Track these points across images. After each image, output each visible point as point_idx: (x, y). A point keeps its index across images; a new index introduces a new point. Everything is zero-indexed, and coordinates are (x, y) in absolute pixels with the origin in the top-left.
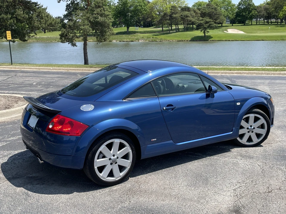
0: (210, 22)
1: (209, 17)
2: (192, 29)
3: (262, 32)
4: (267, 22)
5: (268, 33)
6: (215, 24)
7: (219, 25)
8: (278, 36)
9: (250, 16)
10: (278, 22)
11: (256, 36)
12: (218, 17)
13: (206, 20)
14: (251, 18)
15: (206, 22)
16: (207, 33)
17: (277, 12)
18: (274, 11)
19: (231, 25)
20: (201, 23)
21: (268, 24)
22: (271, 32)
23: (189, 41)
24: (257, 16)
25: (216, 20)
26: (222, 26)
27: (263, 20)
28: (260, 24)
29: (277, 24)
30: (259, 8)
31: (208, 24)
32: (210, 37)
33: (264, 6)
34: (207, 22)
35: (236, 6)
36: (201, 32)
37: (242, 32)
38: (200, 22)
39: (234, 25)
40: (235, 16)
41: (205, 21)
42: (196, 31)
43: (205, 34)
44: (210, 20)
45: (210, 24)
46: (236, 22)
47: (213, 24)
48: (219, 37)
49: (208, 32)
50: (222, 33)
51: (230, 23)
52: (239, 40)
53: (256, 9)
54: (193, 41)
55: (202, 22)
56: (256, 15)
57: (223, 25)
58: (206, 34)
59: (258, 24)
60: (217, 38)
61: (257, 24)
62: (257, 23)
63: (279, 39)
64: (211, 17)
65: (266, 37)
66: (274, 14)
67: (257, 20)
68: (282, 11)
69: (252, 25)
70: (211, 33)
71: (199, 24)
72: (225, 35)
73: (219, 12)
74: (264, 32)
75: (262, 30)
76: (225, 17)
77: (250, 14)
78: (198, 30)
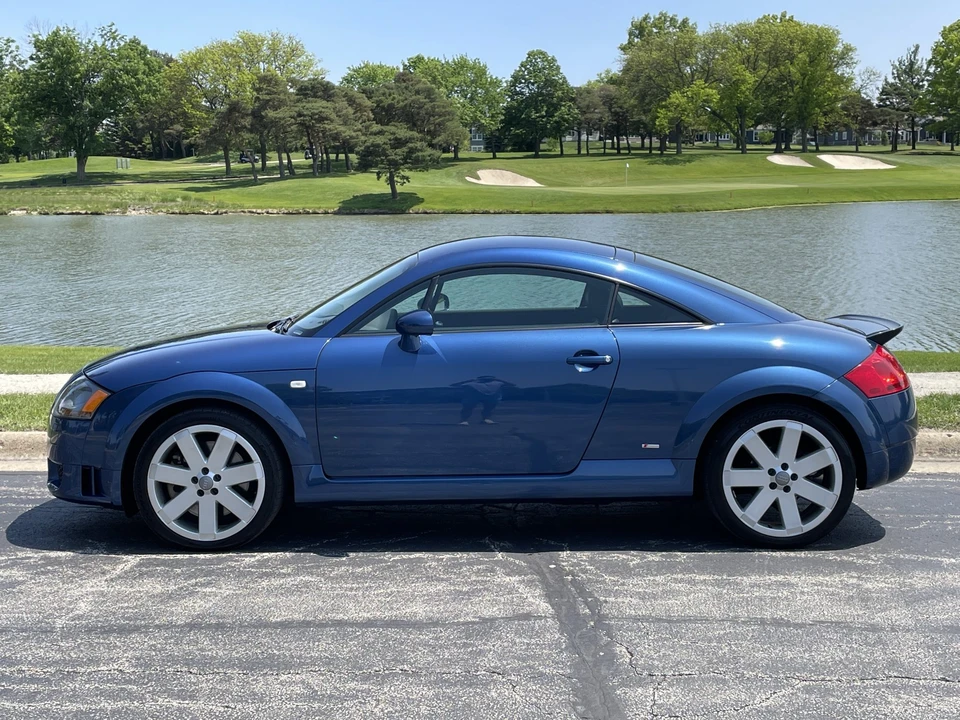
0: (410, 140)
1: (407, 122)
2: (344, 169)
3: (600, 181)
4: (613, 148)
5: (623, 185)
6: (429, 151)
7: (446, 155)
8: (660, 197)
9: (556, 122)
10: (651, 149)
11: (585, 196)
12: (439, 124)
13: (394, 134)
14: (558, 131)
15: (396, 139)
16: (402, 185)
17: (645, 112)
18: (635, 106)
19: (491, 155)
20: (378, 146)
21: (619, 153)
22: (632, 182)
23: (335, 213)
24: (579, 124)
25: (433, 134)
26: (456, 158)
27: (601, 139)
28: (591, 152)
29: (648, 154)
30: (585, 94)
31: (405, 149)
32: (412, 199)
33: (602, 89)
34: (398, 143)
35: (505, 85)
36: (379, 178)
37: (531, 183)
38: (372, 140)
39: (498, 155)
40: (502, 121)
41: (392, 137)
42: (361, 176)
43: (393, 188)
44: (411, 133)
45: (412, 151)
46: (507, 146)
47: (421, 151)
48: (447, 198)
49: (403, 177)
50: (460, 185)
51: (486, 148)
52: (522, 209)
53: (572, 100)
54: (347, 214)
55: (379, 140)
56: (575, 119)
57: (460, 155)
58: (399, 189)
59: (584, 151)
60: (441, 202)
61: (579, 154)
62: (579, 150)
63: (664, 207)
64: (414, 125)
65: (618, 198)
66: (636, 118)
67: (579, 141)
68: (665, 107)
69: (562, 155)
70: (416, 182)
71: (368, 147)
72: (469, 190)
73: (444, 107)
74: (608, 180)
75: (601, 173)
76: (465, 125)
77: (553, 116)
78: (365, 171)
